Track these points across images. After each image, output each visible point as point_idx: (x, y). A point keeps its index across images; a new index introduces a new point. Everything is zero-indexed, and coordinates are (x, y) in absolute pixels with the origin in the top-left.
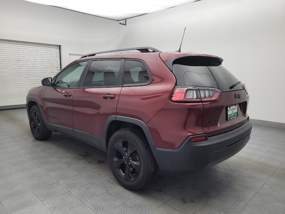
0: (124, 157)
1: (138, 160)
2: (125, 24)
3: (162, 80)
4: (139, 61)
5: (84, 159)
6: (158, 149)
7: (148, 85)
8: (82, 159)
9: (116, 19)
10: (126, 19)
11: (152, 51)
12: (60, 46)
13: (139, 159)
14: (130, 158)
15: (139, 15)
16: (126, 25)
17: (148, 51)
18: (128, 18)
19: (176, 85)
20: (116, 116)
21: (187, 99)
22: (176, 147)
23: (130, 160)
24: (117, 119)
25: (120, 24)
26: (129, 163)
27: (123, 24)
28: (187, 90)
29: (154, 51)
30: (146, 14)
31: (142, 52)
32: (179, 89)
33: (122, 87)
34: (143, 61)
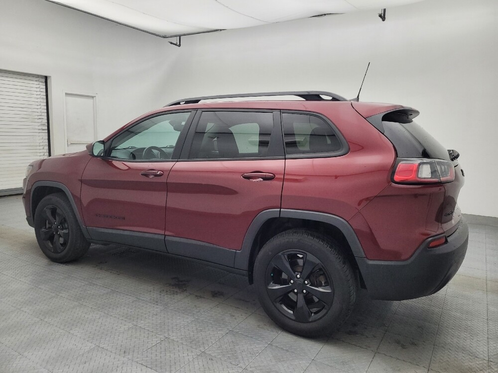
0: (292, 281)
1: (323, 285)
2: (178, 44)
3: (360, 147)
4: (315, 116)
5: (183, 291)
6: (371, 262)
7: (342, 155)
8: (178, 290)
9: (162, 35)
10: (180, 36)
11: (331, 98)
12: (46, 78)
13: (325, 283)
14: (306, 282)
15: (208, 30)
16: (180, 45)
17: (320, 97)
18: (184, 35)
19: (397, 155)
20: (279, 210)
21: (420, 178)
22: (403, 258)
23: (307, 284)
24: (282, 216)
25: (171, 43)
26: (305, 291)
27: (176, 45)
28: (420, 164)
29: (334, 99)
30: (221, 30)
31: (307, 100)
32: (406, 163)
33: (285, 159)
34: (322, 116)
